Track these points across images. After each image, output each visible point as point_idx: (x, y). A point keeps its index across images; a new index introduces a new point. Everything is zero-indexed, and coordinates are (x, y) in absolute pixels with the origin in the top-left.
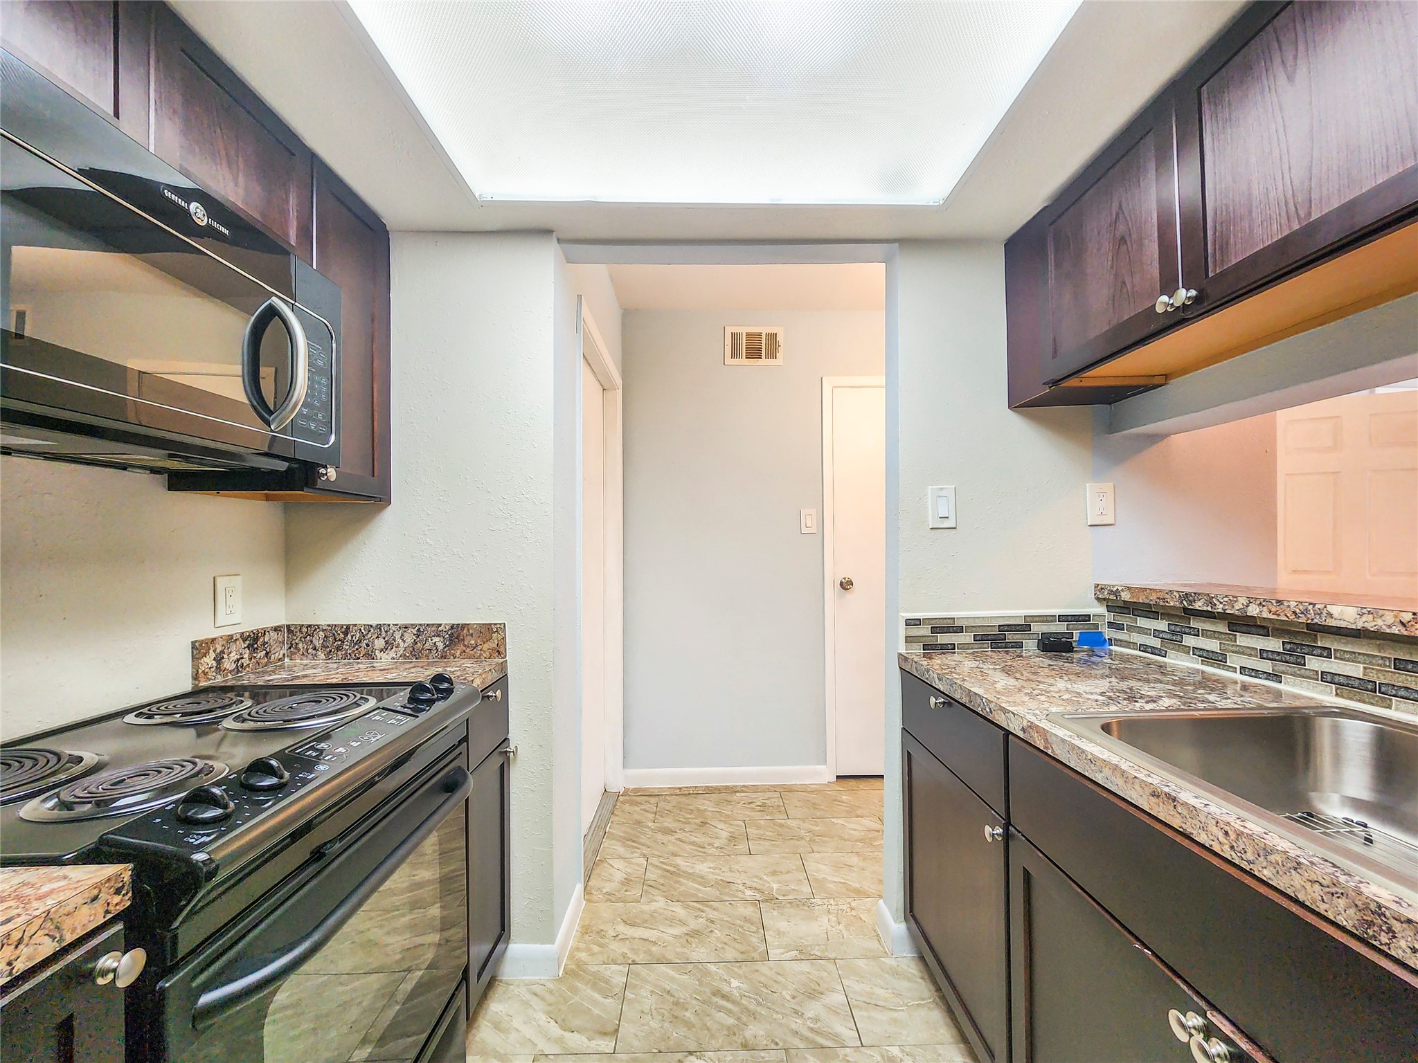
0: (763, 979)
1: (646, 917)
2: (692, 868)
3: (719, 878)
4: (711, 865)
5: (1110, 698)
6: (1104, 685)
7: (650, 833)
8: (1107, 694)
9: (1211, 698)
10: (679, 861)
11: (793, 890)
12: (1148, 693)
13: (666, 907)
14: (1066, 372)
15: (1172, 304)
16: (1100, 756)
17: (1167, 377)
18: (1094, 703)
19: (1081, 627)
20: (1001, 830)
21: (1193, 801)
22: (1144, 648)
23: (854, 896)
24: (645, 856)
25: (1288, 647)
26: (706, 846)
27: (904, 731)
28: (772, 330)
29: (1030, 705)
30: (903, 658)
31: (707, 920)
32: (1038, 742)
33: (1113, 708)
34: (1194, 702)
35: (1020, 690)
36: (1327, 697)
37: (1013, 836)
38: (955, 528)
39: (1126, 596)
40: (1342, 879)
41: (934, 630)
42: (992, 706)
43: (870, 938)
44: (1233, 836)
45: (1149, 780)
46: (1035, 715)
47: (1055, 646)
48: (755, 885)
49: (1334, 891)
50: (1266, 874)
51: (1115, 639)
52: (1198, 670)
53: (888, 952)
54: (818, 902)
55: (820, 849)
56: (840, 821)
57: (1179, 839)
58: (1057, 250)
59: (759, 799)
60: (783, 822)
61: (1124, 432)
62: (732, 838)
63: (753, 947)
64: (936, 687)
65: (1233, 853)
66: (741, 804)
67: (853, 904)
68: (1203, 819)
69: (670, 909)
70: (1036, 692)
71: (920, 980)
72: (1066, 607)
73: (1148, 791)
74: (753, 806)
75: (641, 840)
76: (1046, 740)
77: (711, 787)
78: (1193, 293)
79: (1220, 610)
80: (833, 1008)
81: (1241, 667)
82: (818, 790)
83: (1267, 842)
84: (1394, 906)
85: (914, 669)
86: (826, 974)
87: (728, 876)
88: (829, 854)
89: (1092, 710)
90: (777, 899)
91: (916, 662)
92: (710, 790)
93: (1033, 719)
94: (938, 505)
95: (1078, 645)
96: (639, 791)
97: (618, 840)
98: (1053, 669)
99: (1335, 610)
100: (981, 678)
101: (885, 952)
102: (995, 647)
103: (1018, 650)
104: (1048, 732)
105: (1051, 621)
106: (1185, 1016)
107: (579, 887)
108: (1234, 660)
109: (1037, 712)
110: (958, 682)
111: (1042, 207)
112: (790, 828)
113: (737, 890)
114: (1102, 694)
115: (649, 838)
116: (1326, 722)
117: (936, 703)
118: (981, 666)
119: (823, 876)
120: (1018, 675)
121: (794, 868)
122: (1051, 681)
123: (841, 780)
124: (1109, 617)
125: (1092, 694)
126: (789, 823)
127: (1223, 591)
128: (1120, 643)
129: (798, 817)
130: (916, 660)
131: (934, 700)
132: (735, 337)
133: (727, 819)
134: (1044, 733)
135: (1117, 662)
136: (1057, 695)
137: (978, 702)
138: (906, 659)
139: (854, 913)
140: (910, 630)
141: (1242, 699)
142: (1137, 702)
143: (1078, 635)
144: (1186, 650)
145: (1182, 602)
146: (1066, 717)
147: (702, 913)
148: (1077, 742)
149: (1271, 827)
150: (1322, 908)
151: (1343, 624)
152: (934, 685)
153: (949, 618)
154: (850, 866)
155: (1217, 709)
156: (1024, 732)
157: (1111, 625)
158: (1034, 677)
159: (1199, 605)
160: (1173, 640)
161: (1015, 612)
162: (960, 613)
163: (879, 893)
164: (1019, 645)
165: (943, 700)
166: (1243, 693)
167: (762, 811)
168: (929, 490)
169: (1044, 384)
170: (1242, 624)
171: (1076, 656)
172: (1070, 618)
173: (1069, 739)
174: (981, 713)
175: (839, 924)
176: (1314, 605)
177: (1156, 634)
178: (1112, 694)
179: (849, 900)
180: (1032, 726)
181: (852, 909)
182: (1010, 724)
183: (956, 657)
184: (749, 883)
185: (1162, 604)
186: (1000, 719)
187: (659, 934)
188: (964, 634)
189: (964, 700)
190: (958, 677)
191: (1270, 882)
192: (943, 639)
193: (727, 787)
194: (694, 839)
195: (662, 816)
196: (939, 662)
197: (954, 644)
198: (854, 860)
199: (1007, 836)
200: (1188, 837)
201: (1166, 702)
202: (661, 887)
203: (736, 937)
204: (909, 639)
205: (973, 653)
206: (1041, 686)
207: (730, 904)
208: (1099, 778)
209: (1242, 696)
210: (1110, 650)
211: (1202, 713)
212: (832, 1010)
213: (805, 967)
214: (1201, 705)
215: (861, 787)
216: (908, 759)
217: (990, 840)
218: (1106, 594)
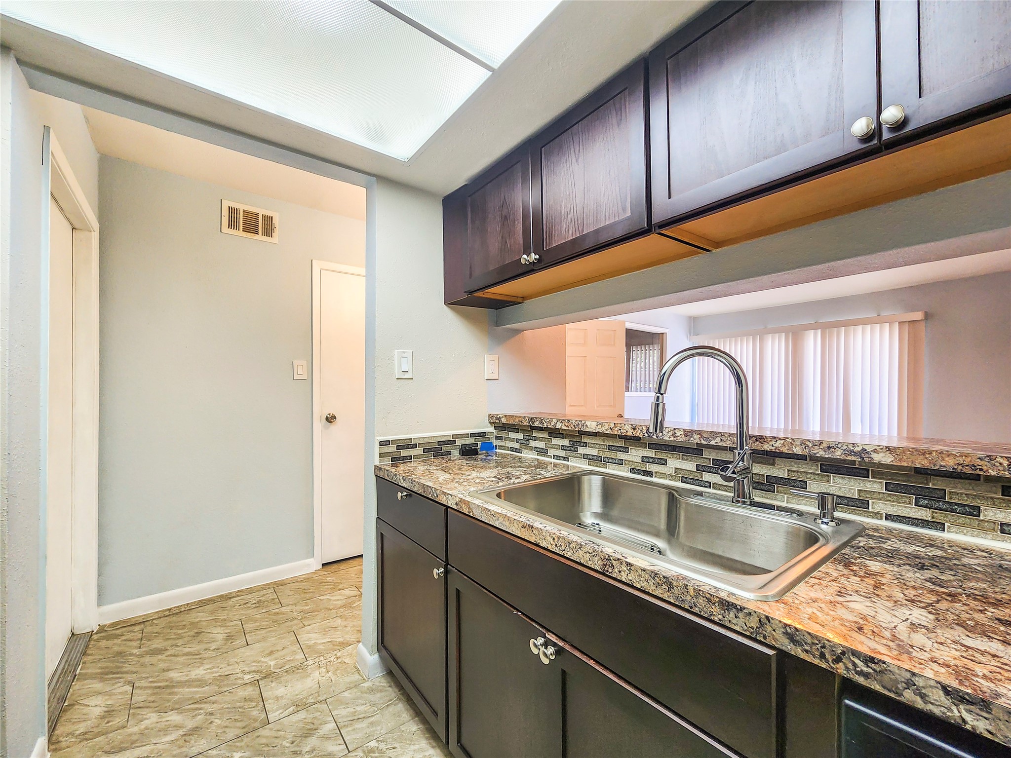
0: (264, 741)
1: (135, 738)
2: (187, 675)
3: (217, 675)
4: (208, 667)
5: (499, 479)
6: (495, 472)
7: (136, 659)
8: (497, 477)
9: (543, 472)
10: (173, 674)
11: (289, 660)
12: (516, 474)
13: (160, 720)
14: (477, 288)
15: (528, 260)
16: (497, 511)
17: (524, 298)
18: (492, 483)
19: (481, 439)
20: (443, 569)
21: (540, 526)
22: (512, 449)
23: (339, 648)
24: (129, 683)
25: (571, 443)
26: (201, 652)
27: (379, 520)
28: (269, 213)
29: (459, 488)
30: (377, 468)
31: (206, 715)
32: (465, 510)
33: (501, 484)
34: (536, 475)
35: (453, 481)
36: (584, 466)
37: (451, 570)
38: (412, 379)
39: (504, 420)
40: (596, 548)
41: (398, 448)
42: (438, 492)
43: (353, 673)
44: (556, 539)
45: (521, 519)
46: (463, 494)
47: (469, 452)
48: (253, 669)
49: (593, 554)
50: (569, 554)
51: (498, 446)
52: (536, 459)
53: (365, 678)
54: (311, 662)
55: (310, 622)
56: (327, 597)
57: (534, 547)
58: (472, 212)
59: (253, 598)
60: (277, 610)
61: (504, 326)
62: (230, 638)
63: (254, 720)
64: (402, 485)
65: (556, 548)
66: (236, 607)
67: (338, 654)
68: (544, 534)
69: (164, 720)
70: (461, 480)
71: (389, 688)
72: (475, 428)
73: (520, 526)
74: (249, 605)
75: (125, 669)
76: (469, 508)
77: (205, 600)
78: (537, 257)
79: (545, 426)
80: (326, 736)
81: (554, 455)
82: (308, 579)
83: (570, 538)
84: (613, 554)
85: (386, 476)
86: (319, 713)
87: (226, 670)
88: (318, 624)
89: (491, 487)
90: (274, 673)
91: (387, 471)
92: (202, 603)
93: (461, 496)
94: (401, 361)
95: (480, 450)
96: (119, 624)
97: (95, 678)
98: (469, 466)
99: (588, 423)
100: (430, 476)
101: (364, 679)
102: (435, 456)
103: (449, 456)
104: (470, 502)
105: (467, 437)
106: (536, 640)
107: (42, 742)
108: (551, 452)
109: (463, 492)
110: (416, 480)
111: (464, 184)
112: (284, 614)
113: (235, 679)
114: (495, 477)
115: (134, 665)
116: (586, 478)
117: (402, 496)
118: (429, 468)
119: (313, 642)
120: (450, 472)
121: (289, 644)
122: (469, 473)
123: (326, 567)
124: (495, 433)
125: (490, 477)
126: (283, 610)
127: (546, 416)
128: (501, 447)
129: (291, 603)
130: (387, 469)
131: (401, 494)
132: (232, 211)
133: (224, 623)
134: (467, 503)
135: (500, 459)
136: (472, 481)
137: (429, 491)
138: (380, 469)
139: (339, 660)
140: (383, 449)
141: (555, 471)
142: (511, 479)
143: (480, 444)
144: (531, 449)
145: (529, 423)
146: (479, 492)
147: (201, 711)
148: (486, 506)
149: (571, 531)
150: (589, 564)
151: (591, 430)
152: (400, 484)
153: (408, 439)
154: (335, 627)
155: (545, 478)
156: (457, 505)
157: (496, 437)
158: (459, 472)
159: (537, 424)
160: (525, 444)
161: (446, 433)
162: (415, 435)
163: (358, 640)
164: (449, 453)
165: (406, 493)
166: (554, 468)
167: (258, 607)
168: (396, 352)
169: (465, 292)
170: (555, 433)
171: (479, 457)
172: (476, 435)
173: (481, 505)
174: (431, 498)
175: (328, 672)
176: (581, 421)
177: (518, 441)
178: (499, 476)
179: (335, 652)
180: (461, 500)
181: (337, 658)
182: (449, 502)
183: (413, 464)
184: (247, 669)
185: (521, 424)
186: (443, 500)
187: (152, 747)
188: (417, 448)
189: (421, 491)
190: (415, 477)
191: (571, 558)
192: (404, 453)
193: (221, 597)
194: (187, 650)
195: (149, 640)
196: (402, 468)
197: (411, 456)
198: (339, 621)
199: (446, 572)
200: (537, 545)
201: (524, 477)
202: (151, 704)
203: (237, 717)
204: (382, 455)
205: (422, 461)
206: (464, 477)
207: (230, 692)
208: (497, 524)
209: (554, 470)
210: (496, 452)
211: (540, 481)
212: (326, 738)
213: (302, 715)
214: (539, 477)
215: (341, 568)
216: (381, 538)
217: (436, 577)
218: (494, 420)
